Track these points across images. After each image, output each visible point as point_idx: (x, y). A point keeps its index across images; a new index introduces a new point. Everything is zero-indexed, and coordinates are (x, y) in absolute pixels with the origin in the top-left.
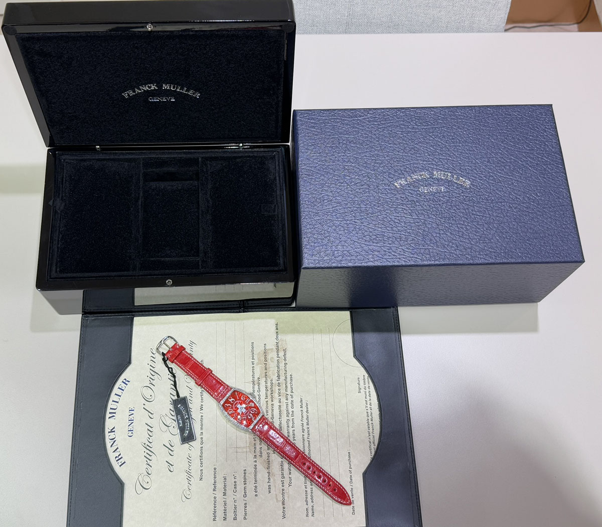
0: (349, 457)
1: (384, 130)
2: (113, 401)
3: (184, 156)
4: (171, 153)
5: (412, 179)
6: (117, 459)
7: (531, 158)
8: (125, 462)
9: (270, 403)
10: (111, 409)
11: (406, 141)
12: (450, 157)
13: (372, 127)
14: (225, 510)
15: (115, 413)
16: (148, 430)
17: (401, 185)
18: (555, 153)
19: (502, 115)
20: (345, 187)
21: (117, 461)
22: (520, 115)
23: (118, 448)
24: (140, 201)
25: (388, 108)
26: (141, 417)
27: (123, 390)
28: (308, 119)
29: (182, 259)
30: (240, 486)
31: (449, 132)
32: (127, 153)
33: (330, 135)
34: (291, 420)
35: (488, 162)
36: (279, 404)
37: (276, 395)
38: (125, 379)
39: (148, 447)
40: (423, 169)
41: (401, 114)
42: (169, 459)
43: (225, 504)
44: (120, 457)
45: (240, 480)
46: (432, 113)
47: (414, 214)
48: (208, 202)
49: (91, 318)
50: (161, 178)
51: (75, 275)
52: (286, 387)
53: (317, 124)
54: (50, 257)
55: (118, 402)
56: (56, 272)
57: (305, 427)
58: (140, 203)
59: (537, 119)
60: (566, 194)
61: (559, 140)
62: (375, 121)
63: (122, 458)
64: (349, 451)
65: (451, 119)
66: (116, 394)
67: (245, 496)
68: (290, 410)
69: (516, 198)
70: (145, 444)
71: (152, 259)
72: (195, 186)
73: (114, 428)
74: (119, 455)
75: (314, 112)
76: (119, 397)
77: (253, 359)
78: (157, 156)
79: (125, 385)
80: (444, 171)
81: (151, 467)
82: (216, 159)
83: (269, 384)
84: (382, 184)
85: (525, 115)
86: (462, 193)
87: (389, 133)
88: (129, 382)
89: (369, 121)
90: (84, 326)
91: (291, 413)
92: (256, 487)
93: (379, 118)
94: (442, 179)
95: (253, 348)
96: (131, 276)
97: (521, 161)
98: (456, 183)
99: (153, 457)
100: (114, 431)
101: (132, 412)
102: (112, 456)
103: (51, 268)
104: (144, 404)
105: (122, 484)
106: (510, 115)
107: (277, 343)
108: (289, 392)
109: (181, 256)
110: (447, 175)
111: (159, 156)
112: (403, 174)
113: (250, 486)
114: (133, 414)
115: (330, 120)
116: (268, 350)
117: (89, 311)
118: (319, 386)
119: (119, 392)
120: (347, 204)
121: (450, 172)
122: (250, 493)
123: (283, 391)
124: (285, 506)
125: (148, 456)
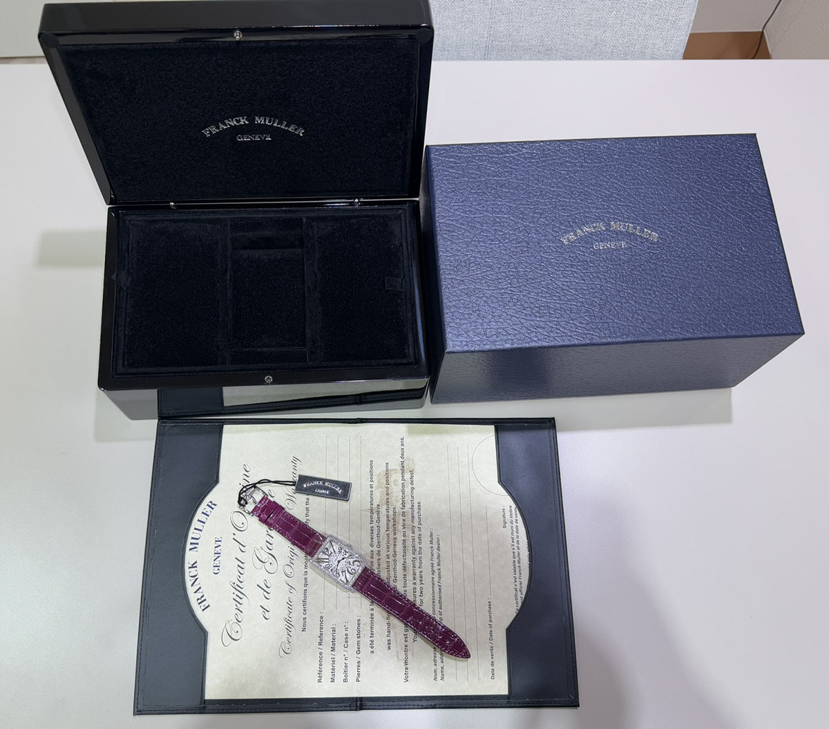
0: (490, 608)
1: (544, 169)
2: (195, 529)
3: (284, 215)
4: (267, 211)
5: (583, 232)
6: (199, 601)
7: (732, 203)
8: (209, 606)
9: (392, 536)
10: (192, 538)
11: (573, 184)
12: (631, 203)
13: (529, 166)
14: (333, 669)
15: (197, 544)
16: (239, 566)
17: (569, 241)
18: (763, 196)
19: (693, 148)
20: (497, 246)
21: (199, 604)
22: (716, 148)
23: (200, 588)
24: (229, 275)
25: (548, 141)
26: (230, 551)
27: (208, 516)
28: (446, 157)
29: (284, 349)
30: (353, 640)
31: (627, 171)
32: (209, 212)
33: (475, 178)
34: (418, 559)
35: (679, 208)
36: (403, 538)
37: (400, 527)
38: (211, 502)
39: (238, 588)
40: (598, 219)
41: (566, 149)
42: (265, 603)
43: (334, 662)
44: (203, 599)
45: (352, 632)
46: (605, 146)
47: (588, 278)
48: (316, 276)
49: (169, 424)
50: (253, 245)
51: (147, 370)
52: (413, 517)
53: (458, 163)
54: (115, 347)
55: (201, 531)
56: (123, 366)
57: (436, 568)
58: (228, 277)
59: (738, 153)
60: (778, 248)
61: (766, 179)
62: (532, 158)
63: (205, 600)
64: (490, 600)
65: (630, 153)
66: (199, 520)
67: (358, 652)
68: (417, 546)
69: (716, 254)
70: (234, 583)
71: (246, 349)
72: (298, 255)
73: (196, 562)
74: (202, 597)
75: (453, 148)
76: (203, 524)
77: (372, 481)
78: (248, 216)
79: (211, 510)
80: (623, 221)
81: (242, 612)
82: (324, 219)
83: (391, 513)
84: (545, 240)
85: (722, 148)
86: (648, 248)
87: (551, 173)
88: (215, 505)
89: (525, 158)
90: (160, 434)
91: (418, 550)
92: (372, 641)
93: (537, 154)
94: (622, 232)
95: (371, 468)
96: (220, 371)
97: (721, 207)
98: (641, 237)
99: (244, 601)
100: (196, 567)
101: (219, 543)
102: (193, 598)
103: (116, 361)
104: (234, 534)
105: (203, 634)
106: (704, 148)
107: (402, 462)
108: (416, 524)
109: (283, 346)
110: (628, 226)
111: (252, 216)
112: (571, 226)
113: (365, 640)
114: (220, 546)
115: (474, 157)
116: (391, 470)
117: (167, 415)
118: (454, 518)
119: (203, 518)
120: (500, 268)
121: (632, 223)
122: (365, 649)
123: (408, 522)
124: (408, 666)
125: (238, 599)
